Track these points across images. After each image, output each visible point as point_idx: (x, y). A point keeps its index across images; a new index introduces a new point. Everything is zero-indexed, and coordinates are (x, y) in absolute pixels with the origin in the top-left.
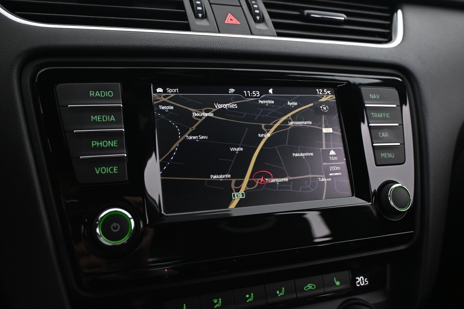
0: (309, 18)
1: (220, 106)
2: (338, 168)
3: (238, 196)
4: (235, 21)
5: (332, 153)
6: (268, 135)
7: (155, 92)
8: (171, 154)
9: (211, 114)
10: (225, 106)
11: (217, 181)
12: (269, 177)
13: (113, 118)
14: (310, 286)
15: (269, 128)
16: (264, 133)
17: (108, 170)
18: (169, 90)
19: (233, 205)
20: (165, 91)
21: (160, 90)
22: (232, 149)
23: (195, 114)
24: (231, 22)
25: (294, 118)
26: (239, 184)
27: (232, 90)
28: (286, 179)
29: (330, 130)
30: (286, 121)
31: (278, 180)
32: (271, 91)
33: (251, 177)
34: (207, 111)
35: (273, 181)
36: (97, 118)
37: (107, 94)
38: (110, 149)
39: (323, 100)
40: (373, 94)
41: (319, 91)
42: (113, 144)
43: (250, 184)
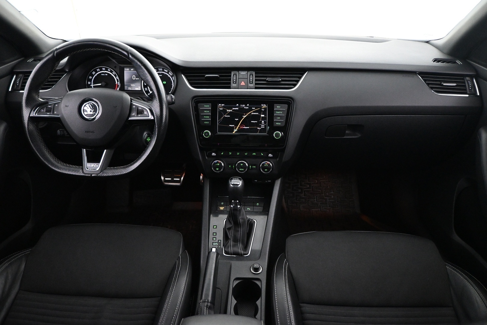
0: (267, 81)
1: (234, 109)
2: (264, 126)
3: (235, 130)
4: (244, 84)
5: (263, 122)
6: (245, 116)
7: (219, 105)
8: (221, 120)
9: (231, 111)
10: (235, 109)
11: (231, 126)
12: (244, 127)
13: (209, 112)
14: (254, 154)
15: (246, 114)
16: (244, 116)
17: (207, 123)
18: (222, 105)
19: (234, 133)
20: (221, 105)
21: (220, 105)
22: (235, 119)
23: (227, 111)
24: (243, 84)
25: (253, 112)
26: (236, 128)
27: (237, 105)
28: (248, 128)
29: (263, 116)
30: (251, 113)
31: (246, 128)
32: (248, 105)
33: (239, 126)
34: (230, 110)
35: (245, 128)
36: (205, 111)
37: (208, 106)
38: (208, 118)
39: (263, 107)
40: (278, 106)
41: (262, 105)
42: (208, 117)
43: (239, 128)
